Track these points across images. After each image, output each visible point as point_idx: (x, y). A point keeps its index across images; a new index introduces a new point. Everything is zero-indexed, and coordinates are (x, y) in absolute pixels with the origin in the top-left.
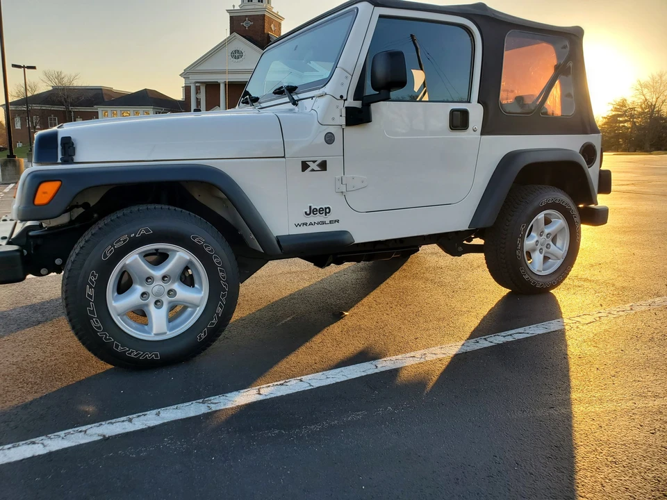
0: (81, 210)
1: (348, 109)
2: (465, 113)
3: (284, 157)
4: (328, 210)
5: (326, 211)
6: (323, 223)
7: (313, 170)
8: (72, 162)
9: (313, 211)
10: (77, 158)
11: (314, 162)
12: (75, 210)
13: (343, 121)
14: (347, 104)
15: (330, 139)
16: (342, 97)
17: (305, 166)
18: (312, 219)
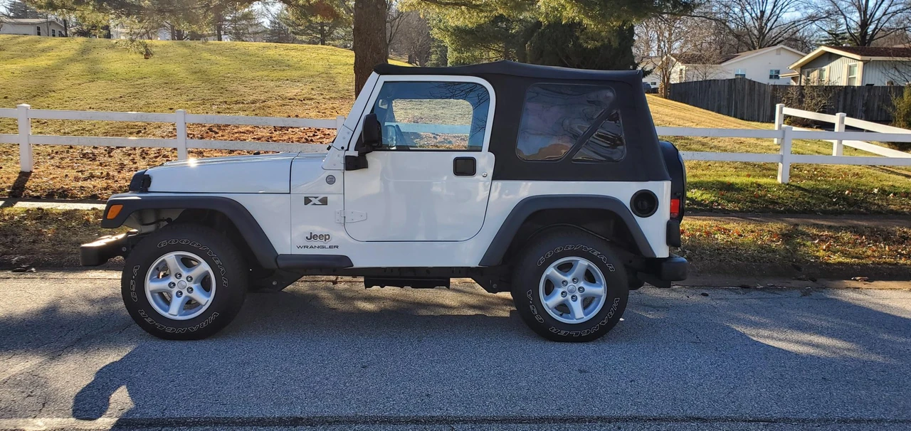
0: (166, 223)
1: (347, 158)
2: (473, 161)
3: (290, 193)
4: (327, 237)
5: (326, 237)
6: (323, 247)
7: (315, 204)
8: (147, 192)
9: (313, 237)
10: (152, 188)
11: (316, 198)
12: (161, 223)
13: (342, 167)
14: (348, 153)
15: (331, 180)
16: (343, 148)
17: (307, 201)
18: (313, 243)
